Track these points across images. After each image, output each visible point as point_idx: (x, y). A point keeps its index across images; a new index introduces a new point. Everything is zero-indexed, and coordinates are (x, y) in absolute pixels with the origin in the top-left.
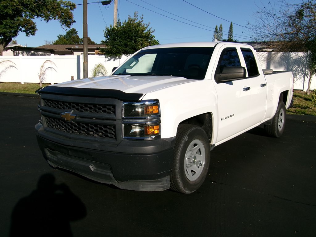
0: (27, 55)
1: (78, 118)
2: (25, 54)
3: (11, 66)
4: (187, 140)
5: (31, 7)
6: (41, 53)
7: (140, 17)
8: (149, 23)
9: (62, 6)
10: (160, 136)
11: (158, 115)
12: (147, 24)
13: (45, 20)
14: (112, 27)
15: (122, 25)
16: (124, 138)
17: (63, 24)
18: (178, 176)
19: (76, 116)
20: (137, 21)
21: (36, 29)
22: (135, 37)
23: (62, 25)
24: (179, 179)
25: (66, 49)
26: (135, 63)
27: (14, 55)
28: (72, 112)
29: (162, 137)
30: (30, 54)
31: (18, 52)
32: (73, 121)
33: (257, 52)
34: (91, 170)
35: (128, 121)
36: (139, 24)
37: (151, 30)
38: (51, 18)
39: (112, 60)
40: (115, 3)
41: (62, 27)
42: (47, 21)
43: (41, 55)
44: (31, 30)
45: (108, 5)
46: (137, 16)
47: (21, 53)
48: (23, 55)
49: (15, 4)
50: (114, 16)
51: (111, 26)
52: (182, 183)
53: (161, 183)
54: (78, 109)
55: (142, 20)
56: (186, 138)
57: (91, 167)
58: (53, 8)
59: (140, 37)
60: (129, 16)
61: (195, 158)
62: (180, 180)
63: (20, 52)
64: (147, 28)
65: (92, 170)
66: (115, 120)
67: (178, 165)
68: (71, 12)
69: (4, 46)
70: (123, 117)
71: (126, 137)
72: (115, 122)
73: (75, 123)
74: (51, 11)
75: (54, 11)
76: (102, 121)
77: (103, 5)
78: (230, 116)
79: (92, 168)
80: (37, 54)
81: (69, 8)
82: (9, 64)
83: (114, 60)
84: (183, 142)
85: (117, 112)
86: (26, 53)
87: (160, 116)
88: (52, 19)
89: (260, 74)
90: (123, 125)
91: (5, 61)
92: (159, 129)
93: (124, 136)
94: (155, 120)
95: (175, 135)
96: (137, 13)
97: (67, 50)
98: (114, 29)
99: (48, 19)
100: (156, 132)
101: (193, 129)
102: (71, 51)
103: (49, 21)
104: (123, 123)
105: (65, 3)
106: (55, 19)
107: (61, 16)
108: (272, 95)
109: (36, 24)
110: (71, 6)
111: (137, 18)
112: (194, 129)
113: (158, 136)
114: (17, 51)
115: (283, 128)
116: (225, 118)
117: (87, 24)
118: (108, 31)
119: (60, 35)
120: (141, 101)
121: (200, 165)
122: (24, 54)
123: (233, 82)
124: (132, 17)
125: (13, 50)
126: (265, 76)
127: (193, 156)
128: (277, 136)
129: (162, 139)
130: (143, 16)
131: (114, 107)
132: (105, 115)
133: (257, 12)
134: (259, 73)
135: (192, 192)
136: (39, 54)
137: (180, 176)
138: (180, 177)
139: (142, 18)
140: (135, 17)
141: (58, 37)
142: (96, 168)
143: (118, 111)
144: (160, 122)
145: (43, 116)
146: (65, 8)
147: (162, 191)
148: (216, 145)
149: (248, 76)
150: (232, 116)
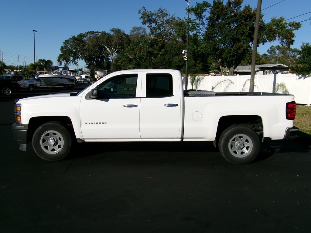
2: (272, 72)
11: (20, 112)
27: (263, 74)
29: (22, 123)
31: (267, 71)
42: (263, 44)
43: (285, 73)
47: (268, 72)
48: (270, 74)
63: (268, 71)
69: (234, 68)
74: (267, 35)
78: (100, 123)
81: (293, 28)
86: (273, 72)
89: (174, 95)
95: (28, 123)
99: (263, 42)
100: (19, 120)
108: (201, 116)
114: (266, 71)
115: (249, 156)
122: (271, 73)
125: (263, 70)
126: (185, 97)
128: (229, 161)
148: (86, 141)
149: (145, 97)
150: (103, 123)
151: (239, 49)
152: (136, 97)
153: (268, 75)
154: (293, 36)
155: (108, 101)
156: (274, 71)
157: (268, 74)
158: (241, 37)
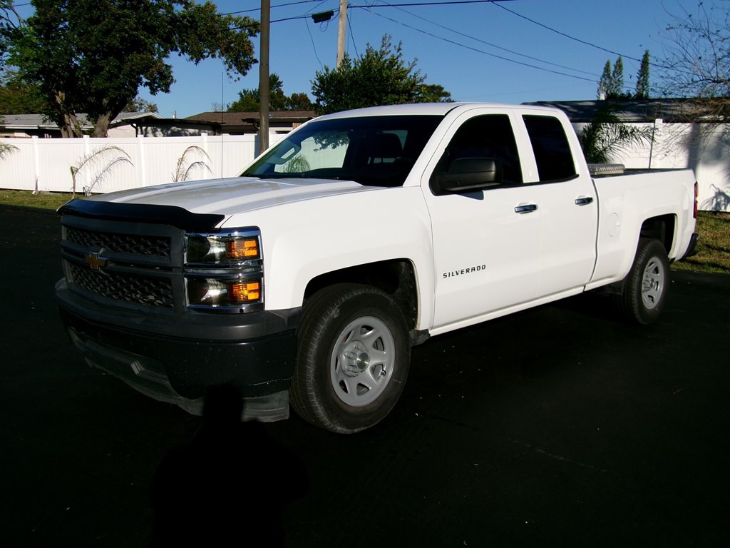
0: (162, 135)
1: (111, 265)
2: (159, 132)
3: (121, 159)
4: (335, 316)
5: (161, 31)
6: (191, 131)
7: (395, 47)
8: (416, 60)
9: (231, 27)
10: (263, 305)
11: (258, 261)
12: (411, 63)
13: (192, 59)
14: (330, 72)
15: (353, 66)
16: (189, 308)
17: (230, 67)
18: (313, 393)
19: (106, 261)
20: (388, 57)
21: (172, 80)
22: (379, 92)
23: (228, 70)
24: (315, 400)
25: (244, 120)
26: (293, 150)
27: (137, 135)
28: (101, 252)
29: (267, 308)
30: (169, 132)
31: (146, 130)
32: (104, 271)
33: (665, 124)
34: (133, 372)
35: (195, 271)
36: (393, 62)
37: (419, 76)
38: (206, 54)
39: (330, 147)
40: (341, 16)
41: (228, 74)
42: (197, 62)
43: (191, 135)
44: (162, 81)
45: (325, 23)
46: (390, 44)
47: (150, 132)
48: (155, 136)
49: (126, 27)
50: (339, 47)
51: (327, 70)
52: (322, 408)
53: (266, 405)
54: (111, 246)
55: (399, 54)
56: (334, 312)
57: (133, 366)
58: (210, 33)
59: (393, 92)
60: (368, 44)
61: (365, 356)
62: (317, 403)
63: (149, 128)
64: (409, 71)
65: (137, 372)
66: (170, 269)
67: (311, 370)
68: (250, 41)
70: (185, 262)
71: (193, 306)
72: (169, 273)
73: (109, 275)
74: (206, 40)
75: (212, 38)
76: (148, 271)
77: (315, 22)
78: (474, 269)
79: (136, 368)
80: (183, 132)
81: (247, 31)
82: (115, 154)
83: (334, 147)
84: (326, 320)
85: (172, 252)
86: (162, 131)
87: (261, 262)
88: (208, 56)
89: (578, 176)
90: (186, 280)
91: (107, 149)
92: (260, 290)
93: (190, 303)
94: (248, 270)
95: (301, 305)
96: (390, 37)
97: (245, 124)
98: (333, 77)
99: (197, 56)
100: (252, 296)
101: (355, 294)
102: (254, 125)
103: (202, 61)
104: (186, 276)
105: (237, 21)
106: (213, 56)
107: (226, 51)
108: (618, 223)
109: (172, 69)
110: (249, 26)
111: (388, 51)
112: (360, 293)
113: (258, 305)
114: (144, 128)
115: (659, 303)
116: (455, 274)
117: (268, 65)
118: (321, 79)
119: (244, 91)
120: (220, 231)
121: (382, 374)
122: (157, 133)
123: (485, 193)
124: (377, 47)
125: (135, 125)
126: (595, 180)
127: (358, 353)
128: (640, 321)
129: (268, 311)
130: (400, 43)
131: (168, 240)
132: (154, 259)
133: (668, 27)
134: (577, 173)
135: (356, 430)
136: (188, 133)
137: (316, 393)
138: (317, 396)
139: (399, 50)
140: (383, 46)
141: (240, 94)
142: (143, 369)
143: (175, 250)
144: (262, 275)
145: (65, 261)
146: (238, 31)
147: (271, 423)
148: (433, 333)
149: (538, 180)
150: (479, 268)
152: (525, 181)
153: (151, 138)
155: (481, 197)
156: (168, 130)
157: (150, 135)
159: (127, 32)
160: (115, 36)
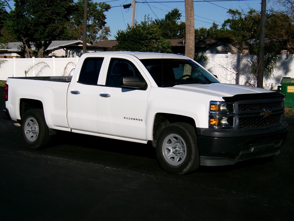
63: (71, 51)
68: (103, 14)
69: (44, 49)
77: (124, 8)
91: (40, 63)
122: (74, 55)
125: (65, 49)
151: (54, 30)
154: (104, 17)
158: (56, 17)
159: (48, 16)
160: (43, 18)
